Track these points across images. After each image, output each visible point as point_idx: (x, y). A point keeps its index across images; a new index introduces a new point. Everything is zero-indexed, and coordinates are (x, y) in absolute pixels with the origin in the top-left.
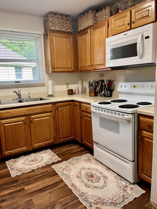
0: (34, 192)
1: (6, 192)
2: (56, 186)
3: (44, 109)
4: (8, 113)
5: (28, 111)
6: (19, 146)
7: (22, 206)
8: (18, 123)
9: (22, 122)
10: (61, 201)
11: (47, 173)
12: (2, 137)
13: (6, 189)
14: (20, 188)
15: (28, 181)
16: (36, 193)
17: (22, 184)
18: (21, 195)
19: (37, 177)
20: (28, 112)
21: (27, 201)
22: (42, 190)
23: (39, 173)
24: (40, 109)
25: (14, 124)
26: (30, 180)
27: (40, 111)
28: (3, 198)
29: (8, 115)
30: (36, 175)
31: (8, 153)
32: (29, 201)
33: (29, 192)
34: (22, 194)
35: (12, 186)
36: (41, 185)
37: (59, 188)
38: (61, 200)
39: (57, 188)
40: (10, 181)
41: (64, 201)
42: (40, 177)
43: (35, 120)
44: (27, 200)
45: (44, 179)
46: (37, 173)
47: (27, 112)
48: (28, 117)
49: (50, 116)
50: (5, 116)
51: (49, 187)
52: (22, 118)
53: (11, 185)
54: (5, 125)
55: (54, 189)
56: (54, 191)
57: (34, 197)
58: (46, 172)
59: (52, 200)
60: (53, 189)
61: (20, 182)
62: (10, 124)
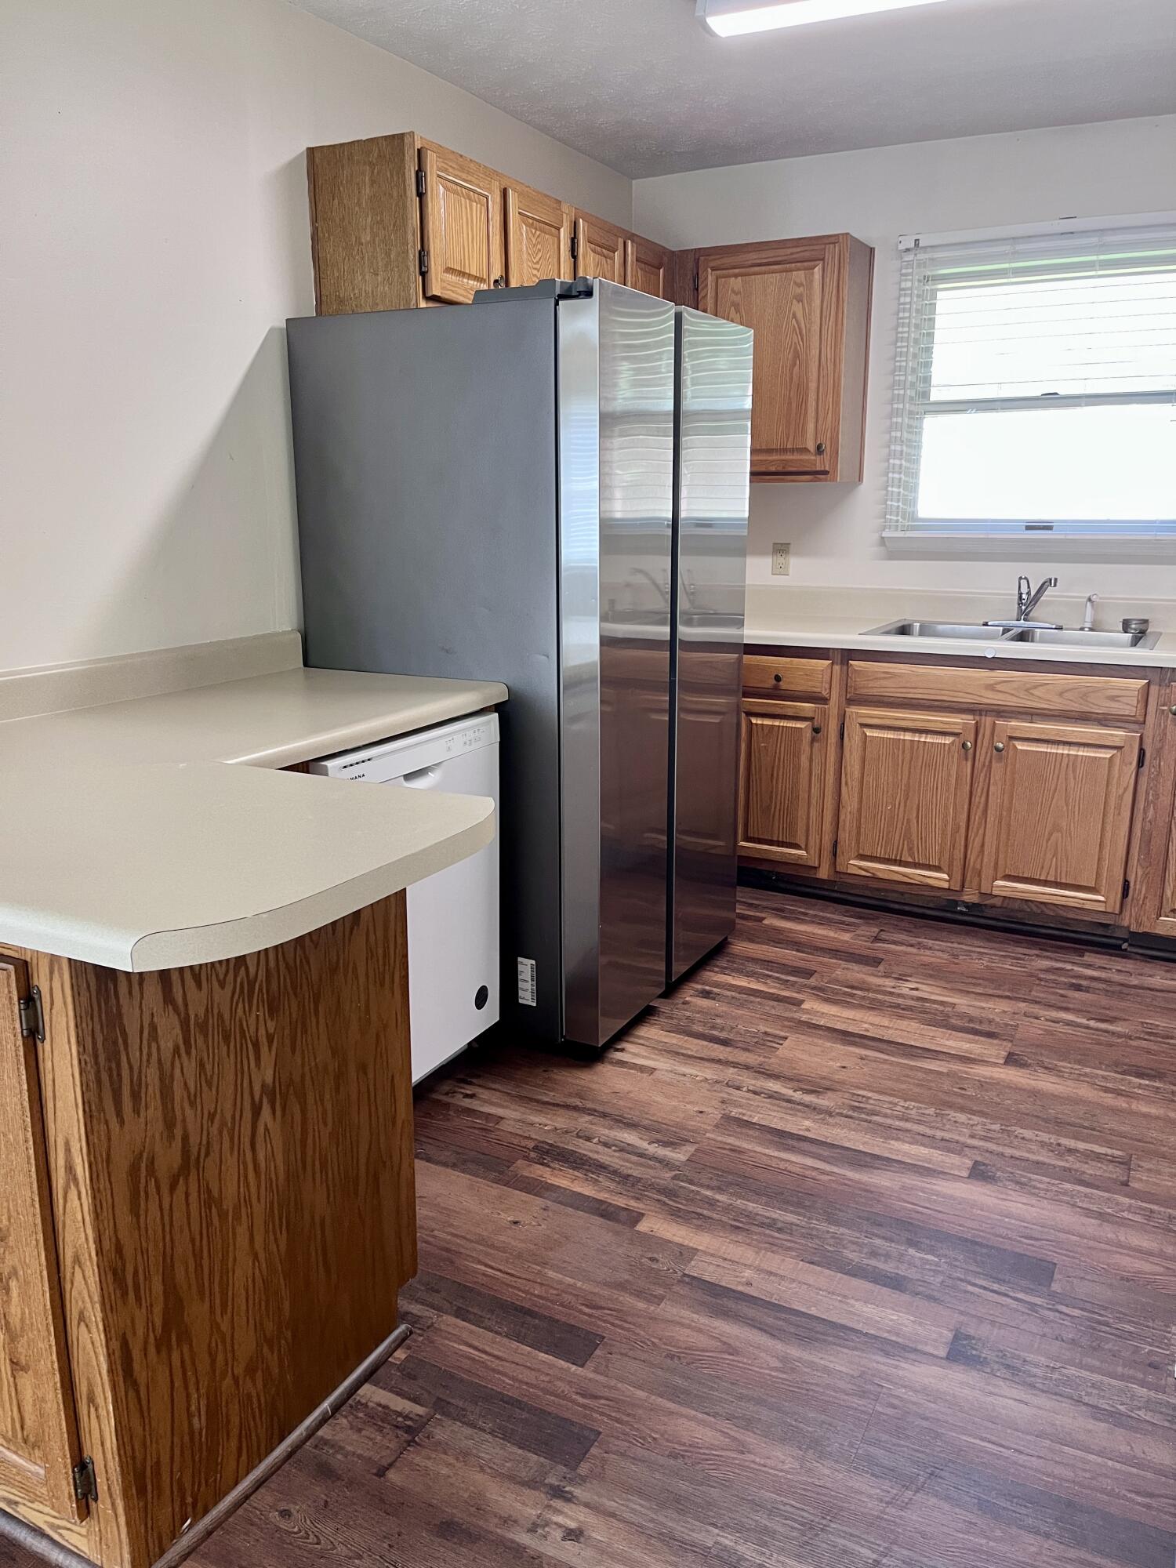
0: (818, 1027)
1: (742, 982)
2: (912, 1056)
3: (1084, 696)
4: (893, 676)
5: (991, 687)
6: (911, 855)
7: (738, 1033)
8: (930, 739)
9: (948, 740)
10: (863, 1097)
11: (941, 1008)
12: (846, 784)
13: (750, 975)
14: (795, 995)
15: (845, 993)
16: (821, 1032)
17: (814, 988)
18: (773, 1012)
19: (887, 998)
20: (990, 694)
21: (766, 1033)
22: (846, 1037)
23: (915, 993)
24: (1061, 694)
25: (908, 737)
26: (852, 996)
27: (1058, 704)
28: (715, 990)
29: (890, 689)
30: (891, 994)
31: (860, 868)
32: (775, 1036)
33: (804, 1018)
34: (780, 1010)
35: (777, 978)
36: (866, 1026)
37: (912, 1068)
38: (870, 1094)
39: (906, 1062)
40: (789, 963)
41: (871, 1102)
42: (898, 1006)
43: (1020, 746)
44: (768, 1030)
45: (902, 1017)
46: (905, 991)
47: (984, 693)
48: (988, 721)
49: (1119, 748)
50: (875, 692)
51: (884, 1046)
52: (956, 721)
53: (778, 975)
54: (869, 733)
55: (893, 1059)
56: (885, 1061)
57: (803, 1037)
58: (942, 1003)
59: (840, 1076)
60: (887, 1057)
61: (813, 981)
62: (890, 735)
